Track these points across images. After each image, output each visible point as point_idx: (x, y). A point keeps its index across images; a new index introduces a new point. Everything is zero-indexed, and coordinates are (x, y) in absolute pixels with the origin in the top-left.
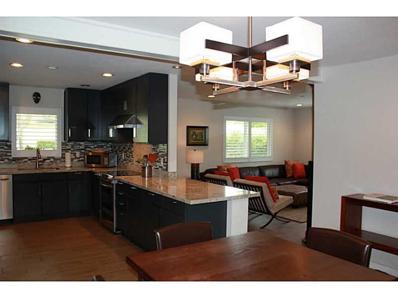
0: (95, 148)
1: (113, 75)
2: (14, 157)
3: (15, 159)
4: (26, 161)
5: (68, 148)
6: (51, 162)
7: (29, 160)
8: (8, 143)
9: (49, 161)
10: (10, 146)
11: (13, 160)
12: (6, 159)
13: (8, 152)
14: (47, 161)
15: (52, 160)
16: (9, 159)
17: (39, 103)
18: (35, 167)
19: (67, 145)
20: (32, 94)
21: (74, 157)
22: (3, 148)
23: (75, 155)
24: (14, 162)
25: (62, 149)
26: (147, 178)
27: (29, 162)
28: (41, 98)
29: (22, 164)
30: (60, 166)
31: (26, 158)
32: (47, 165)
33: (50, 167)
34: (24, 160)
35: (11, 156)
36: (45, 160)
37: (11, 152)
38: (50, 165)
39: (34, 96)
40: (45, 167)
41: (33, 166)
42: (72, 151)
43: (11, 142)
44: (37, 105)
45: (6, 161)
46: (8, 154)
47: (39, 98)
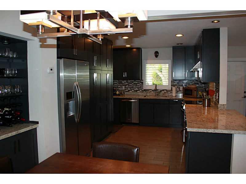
0: (193, 84)
1: (183, 35)
2: (145, 89)
3: (145, 90)
4: (151, 92)
5: (175, 84)
6: (164, 92)
7: (152, 91)
8: (142, 81)
9: (163, 92)
10: (143, 82)
11: (144, 91)
12: (141, 90)
13: (141, 86)
14: (162, 92)
15: (165, 91)
16: (142, 90)
17: (158, 57)
18: (155, 95)
19: (174, 82)
20: (154, 53)
21: (179, 90)
22: (139, 84)
23: (180, 89)
24: (144, 92)
25: (171, 85)
26: (206, 107)
27: (152, 92)
28: (159, 54)
29: (148, 93)
30: (170, 95)
31: (151, 90)
32: (162, 94)
33: (164, 95)
34: (150, 91)
35: (143, 88)
36: (161, 91)
37: (143, 86)
38: (164, 94)
39: (155, 53)
40: (161, 95)
41: (154, 94)
42: (178, 86)
43: (143, 80)
44: (157, 58)
45: (141, 91)
46: (142, 87)
47: (157, 54)
